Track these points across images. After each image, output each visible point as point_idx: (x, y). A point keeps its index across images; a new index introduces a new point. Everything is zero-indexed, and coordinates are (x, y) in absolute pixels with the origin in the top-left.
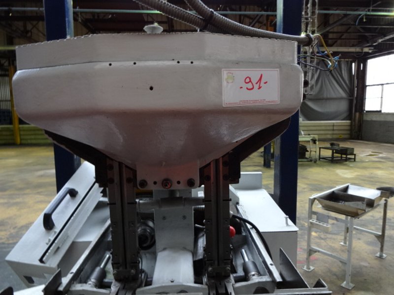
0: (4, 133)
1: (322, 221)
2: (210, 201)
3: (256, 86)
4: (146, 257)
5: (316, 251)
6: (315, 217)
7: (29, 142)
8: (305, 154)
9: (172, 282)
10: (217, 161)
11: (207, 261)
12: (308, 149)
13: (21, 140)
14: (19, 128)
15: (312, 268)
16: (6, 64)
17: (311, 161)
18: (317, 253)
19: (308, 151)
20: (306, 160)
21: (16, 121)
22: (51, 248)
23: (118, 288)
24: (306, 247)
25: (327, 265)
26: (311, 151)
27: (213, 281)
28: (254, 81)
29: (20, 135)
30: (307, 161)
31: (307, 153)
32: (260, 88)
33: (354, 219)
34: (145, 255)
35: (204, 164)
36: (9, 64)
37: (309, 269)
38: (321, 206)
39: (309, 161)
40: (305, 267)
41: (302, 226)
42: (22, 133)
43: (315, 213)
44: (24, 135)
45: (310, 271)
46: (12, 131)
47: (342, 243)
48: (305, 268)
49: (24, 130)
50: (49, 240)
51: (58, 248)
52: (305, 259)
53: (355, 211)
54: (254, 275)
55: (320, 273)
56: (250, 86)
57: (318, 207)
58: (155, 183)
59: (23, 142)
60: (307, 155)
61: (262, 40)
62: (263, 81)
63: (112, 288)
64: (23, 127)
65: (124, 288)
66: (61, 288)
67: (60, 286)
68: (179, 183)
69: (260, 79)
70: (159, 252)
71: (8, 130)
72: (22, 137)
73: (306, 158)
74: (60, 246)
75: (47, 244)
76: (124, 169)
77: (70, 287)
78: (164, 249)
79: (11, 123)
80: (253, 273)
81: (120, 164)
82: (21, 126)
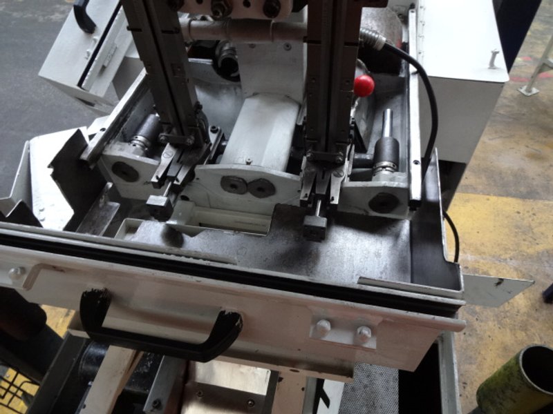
2: (319, 42)
4: (236, 93)
5: (552, 68)
9: (248, 163)
11: (307, 139)
15: (534, 90)
22: (91, 69)
23: (170, 159)
24: (539, 56)
27: (313, 170)
34: (235, 89)
37: (530, 91)
40: (525, 87)
45: (529, 94)
48: (523, 90)
50: (88, 53)
51: (104, 68)
52: (530, 76)
54: (384, 167)
55: (544, 101)
63: (162, 157)
65: (178, 161)
66: (85, 156)
67: (84, 152)
68: (247, 4)
70: (248, 97)
74: (106, 65)
75: (87, 59)
77: (103, 149)
78: (255, 95)
80: (385, 163)
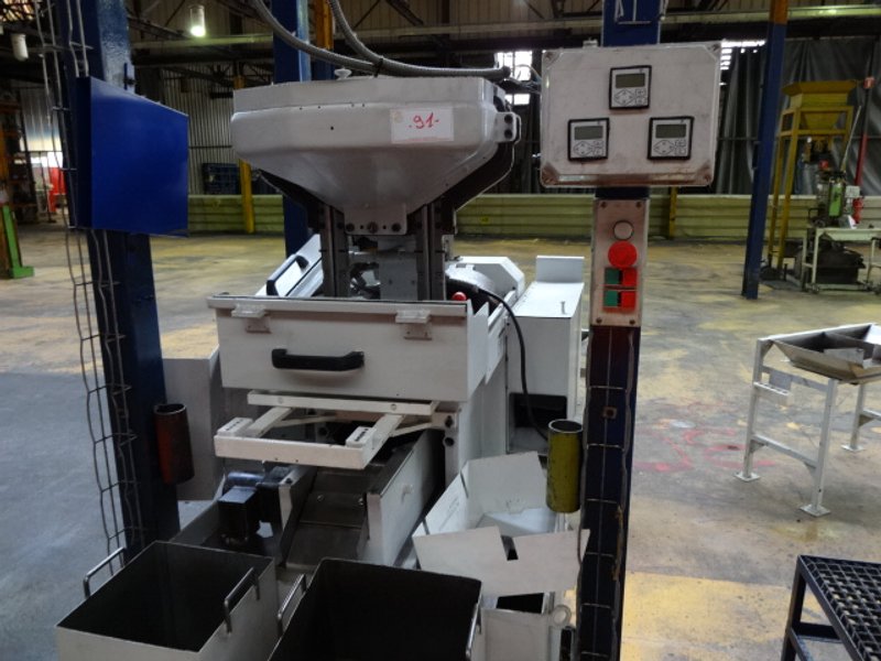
0: (227, 210)
1: (779, 386)
3: (427, 125)
5: (763, 444)
6: (765, 376)
7: (270, 228)
8: (855, 274)
10: (429, 206)
12: (866, 263)
13: (255, 224)
14: (253, 200)
15: (754, 476)
16: (230, 72)
17: (869, 290)
18: (765, 447)
19: (864, 267)
20: (855, 287)
21: (247, 187)
25: (790, 476)
26: (871, 267)
28: (424, 119)
29: (255, 215)
30: (859, 290)
31: (861, 270)
32: (430, 126)
33: (836, 381)
35: (414, 209)
36: (235, 74)
37: (749, 477)
38: (787, 360)
39: (863, 291)
40: (742, 473)
41: (772, 411)
42: (257, 210)
43: (767, 370)
44: (260, 214)
45: (748, 480)
46: (240, 206)
47: (847, 447)
48: (740, 476)
49: (261, 206)
53: (845, 367)
56: (419, 124)
57: (780, 362)
58: (362, 227)
59: (260, 228)
60: (862, 275)
61: (436, 79)
62: (434, 118)
64: (259, 199)
68: (385, 228)
69: (431, 118)
71: (233, 204)
72: (259, 219)
73: (859, 284)
76: (335, 214)
79: (238, 191)
81: (331, 208)
82: (255, 197)
